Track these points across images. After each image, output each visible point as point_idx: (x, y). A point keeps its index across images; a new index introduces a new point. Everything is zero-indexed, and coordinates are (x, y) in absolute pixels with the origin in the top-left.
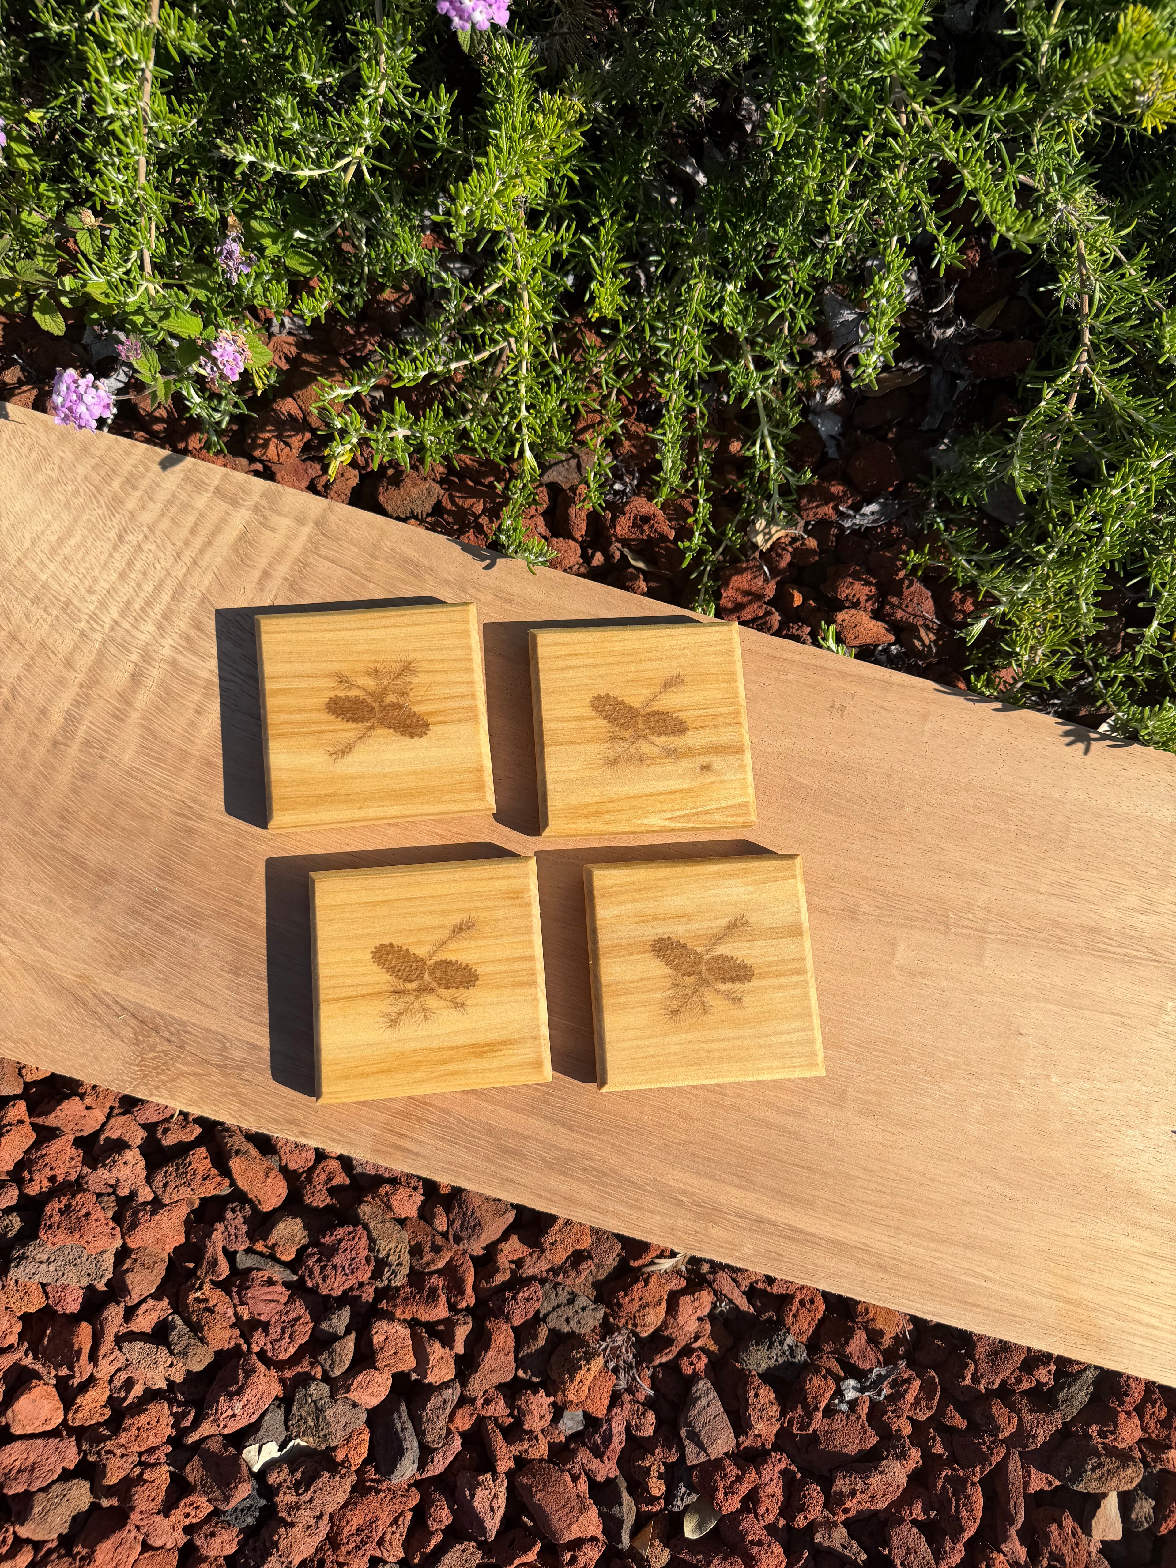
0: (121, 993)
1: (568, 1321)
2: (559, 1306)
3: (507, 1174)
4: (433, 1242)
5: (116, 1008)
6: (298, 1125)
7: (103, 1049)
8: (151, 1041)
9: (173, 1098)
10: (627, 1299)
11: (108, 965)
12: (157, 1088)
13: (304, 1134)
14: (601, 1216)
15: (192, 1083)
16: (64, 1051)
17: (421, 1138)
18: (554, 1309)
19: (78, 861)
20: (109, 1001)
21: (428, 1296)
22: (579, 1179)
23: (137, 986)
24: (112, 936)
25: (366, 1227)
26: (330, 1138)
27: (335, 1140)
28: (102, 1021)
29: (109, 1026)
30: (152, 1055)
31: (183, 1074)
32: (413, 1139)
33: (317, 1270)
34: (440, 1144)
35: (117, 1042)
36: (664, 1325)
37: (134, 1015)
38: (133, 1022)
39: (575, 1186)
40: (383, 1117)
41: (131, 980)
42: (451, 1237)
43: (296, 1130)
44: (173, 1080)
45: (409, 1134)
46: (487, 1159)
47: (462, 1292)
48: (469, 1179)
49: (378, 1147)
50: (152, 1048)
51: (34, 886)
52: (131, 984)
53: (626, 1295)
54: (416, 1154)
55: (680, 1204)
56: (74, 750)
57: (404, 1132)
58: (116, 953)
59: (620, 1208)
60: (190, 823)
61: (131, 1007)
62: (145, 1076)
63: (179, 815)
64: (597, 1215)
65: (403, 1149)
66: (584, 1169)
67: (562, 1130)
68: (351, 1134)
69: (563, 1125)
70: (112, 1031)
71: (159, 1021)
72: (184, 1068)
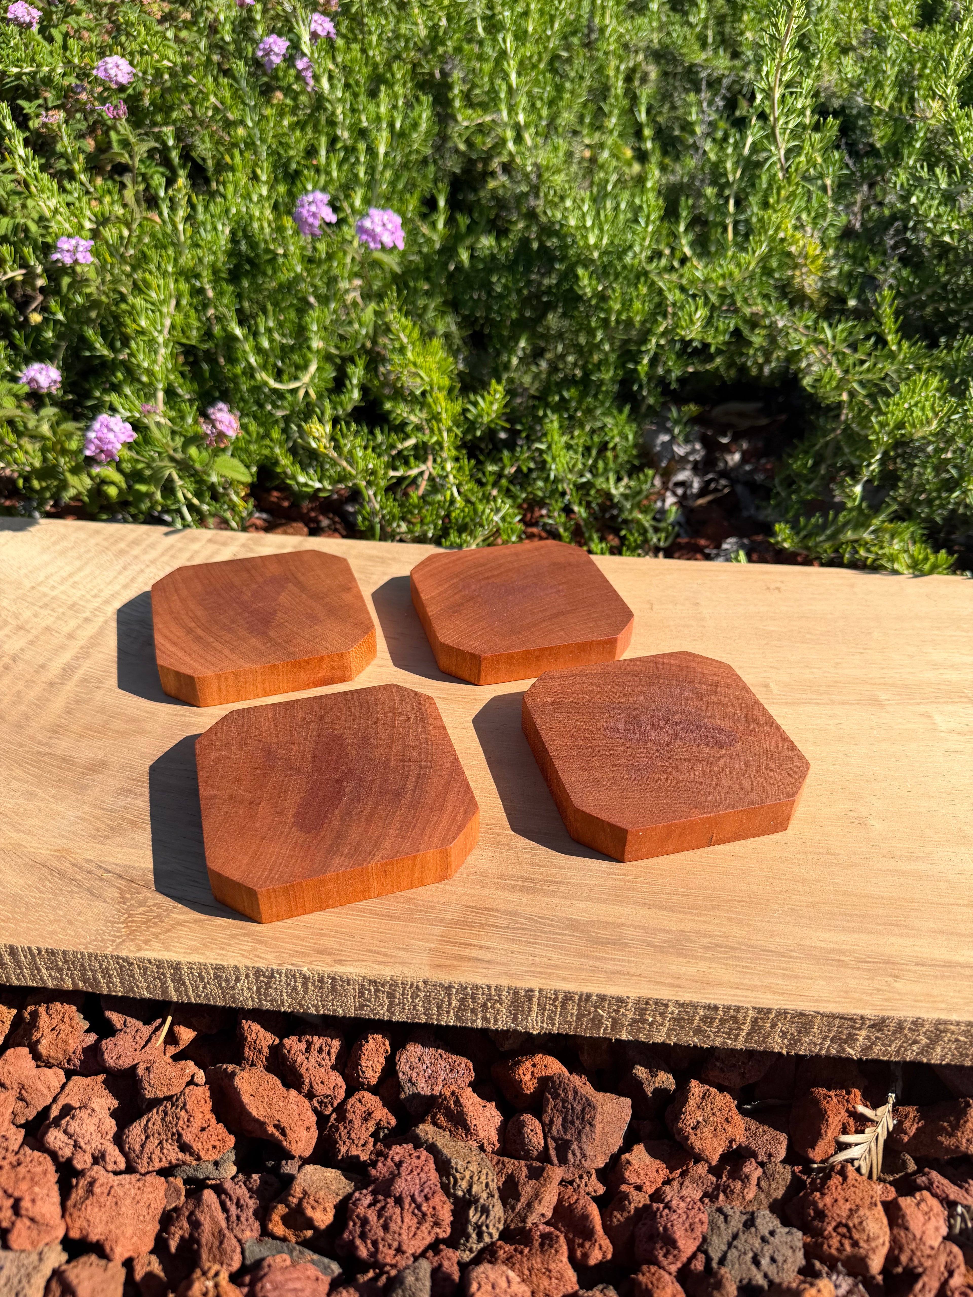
0: (107, 859)
1: (756, 1261)
2: (735, 1237)
3: (610, 967)
5: (100, 872)
6: (330, 954)
7: (79, 913)
8: (141, 897)
9: (167, 949)
10: (828, 1200)
11: (94, 837)
12: (147, 942)
13: (340, 962)
14: (749, 993)
15: (192, 931)
16: (30, 922)
17: (488, 944)
18: (730, 1245)
19: (67, 760)
20: (90, 867)
21: (542, 1245)
22: (704, 959)
23: (126, 850)
24: (99, 812)
26: (374, 962)
27: (381, 963)
28: (80, 886)
29: (88, 890)
30: (141, 910)
31: (179, 923)
32: (480, 947)
33: (372, 1215)
34: (515, 947)
35: (99, 903)
36: (896, 1246)
37: (120, 876)
38: (120, 883)
39: (703, 966)
40: (438, 930)
41: (119, 846)
43: (329, 959)
44: (168, 931)
45: (474, 942)
46: (580, 955)
47: (588, 1234)
48: (564, 979)
49: (439, 961)
50: (142, 903)
51: (15, 784)
52: (118, 849)
53: (823, 1195)
54: (489, 962)
55: (841, 964)
57: (467, 941)
58: (103, 826)
59: (768, 981)
61: (118, 870)
62: (132, 932)
64: (744, 993)
65: (470, 959)
66: (705, 947)
67: (661, 912)
68: (400, 953)
69: (660, 907)
70: (92, 894)
71: (151, 877)
72: (183, 917)
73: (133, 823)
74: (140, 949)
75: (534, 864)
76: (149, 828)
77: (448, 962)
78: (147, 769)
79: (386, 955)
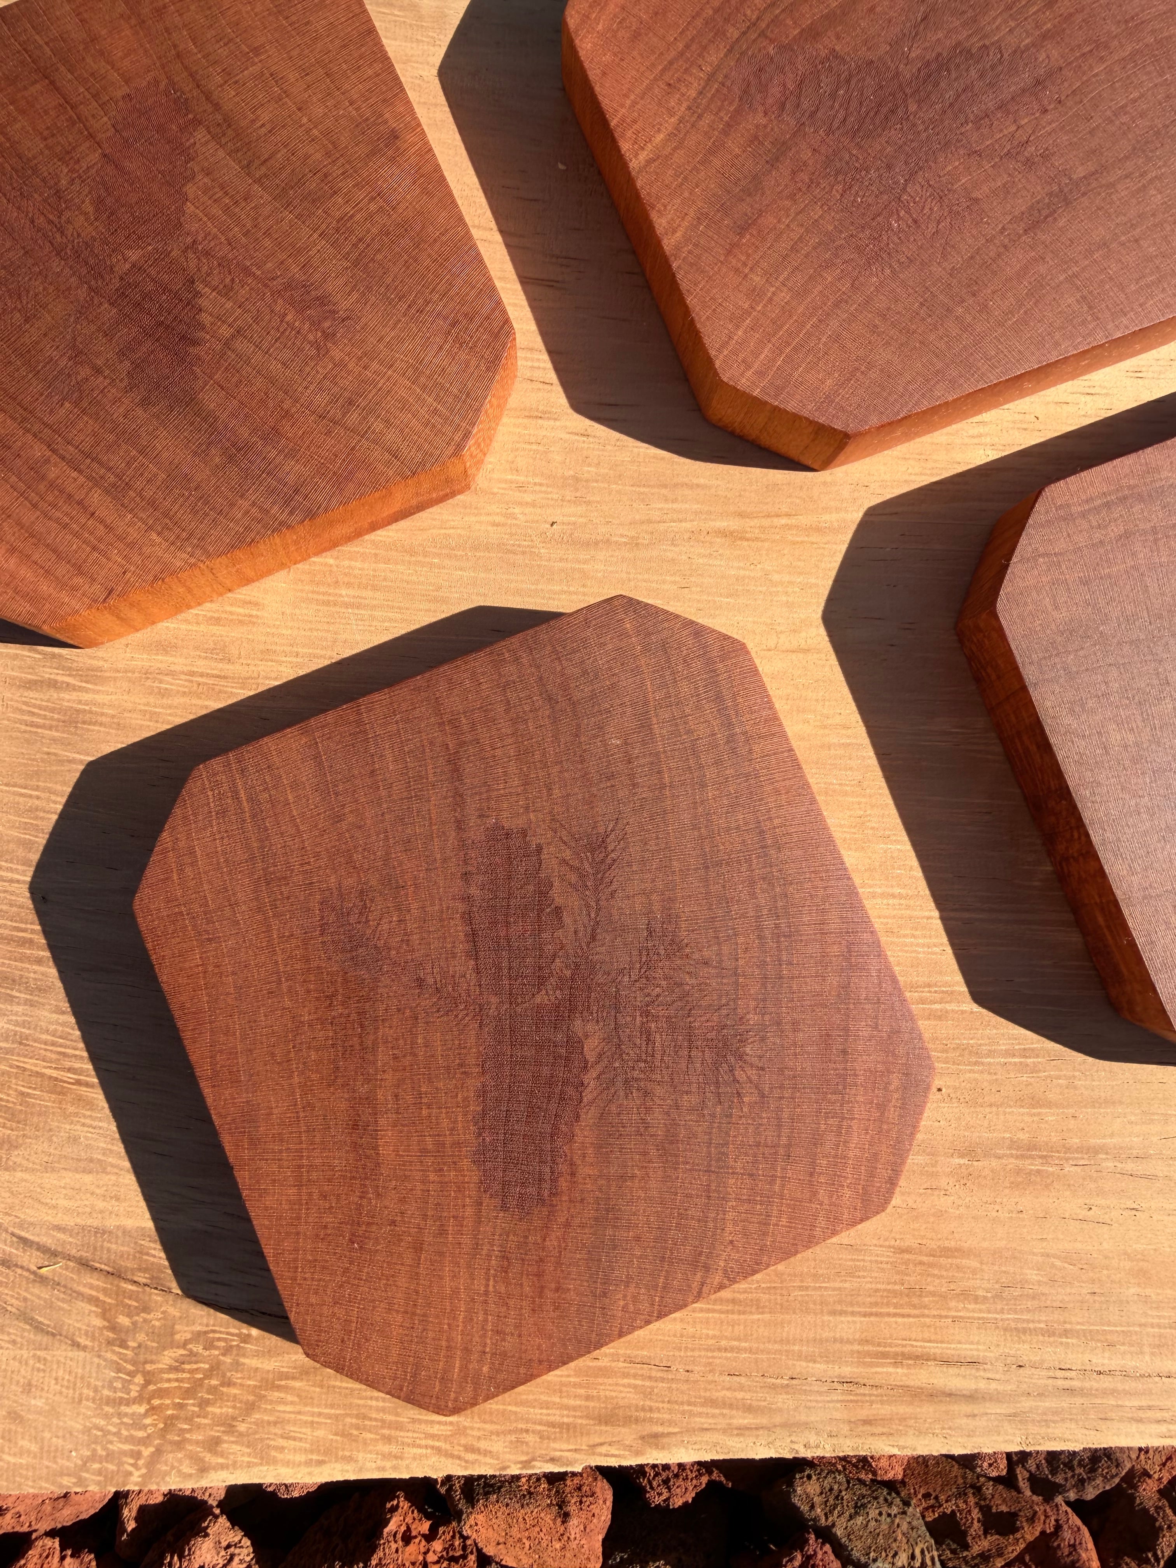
0: (30, 1214)
4: (985, 1510)
5: (30, 1259)
6: (628, 1421)
7: (28, 1388)
8: (155, 1319)
12: (213, 1445)
15: (304, 1398)
17: (967, 1350)
23: (69, 1178)
25: (826, 1535)
26: (728, 1430)
27: (742, 1431)
29: (25, 1317)
30: (168, 1357)
31: (269, 1382)
35: (61, 1352)
37: (84, 1264)
38: (89, 1284)
40: (848, 1327)
41: (48, 1167)
42: (1024, 1485)
43: (628, 1435)
44: (251, 1407)
45: (934, 1348)
46: (1163, 1349)
49: (864, 1413)
50: (165, 1337)
52: (50, 1180)
54: (971, 1397)
57: (919, 1347)
60: (68, 699)
61: (73, 1245)
62: (169, 1423)
63: (30, 685)
65: (933, 1395)
68: (782, 1400)
70: (38, 1328)
71: (158, 1255)
72: (270, 1365)
73: (56, 1087)
74: (204, 1470)
75: (1036, 1102)
76: (98, 1096)
77: (885, 1410)
78: (24, 898)
79: (749, 1409)
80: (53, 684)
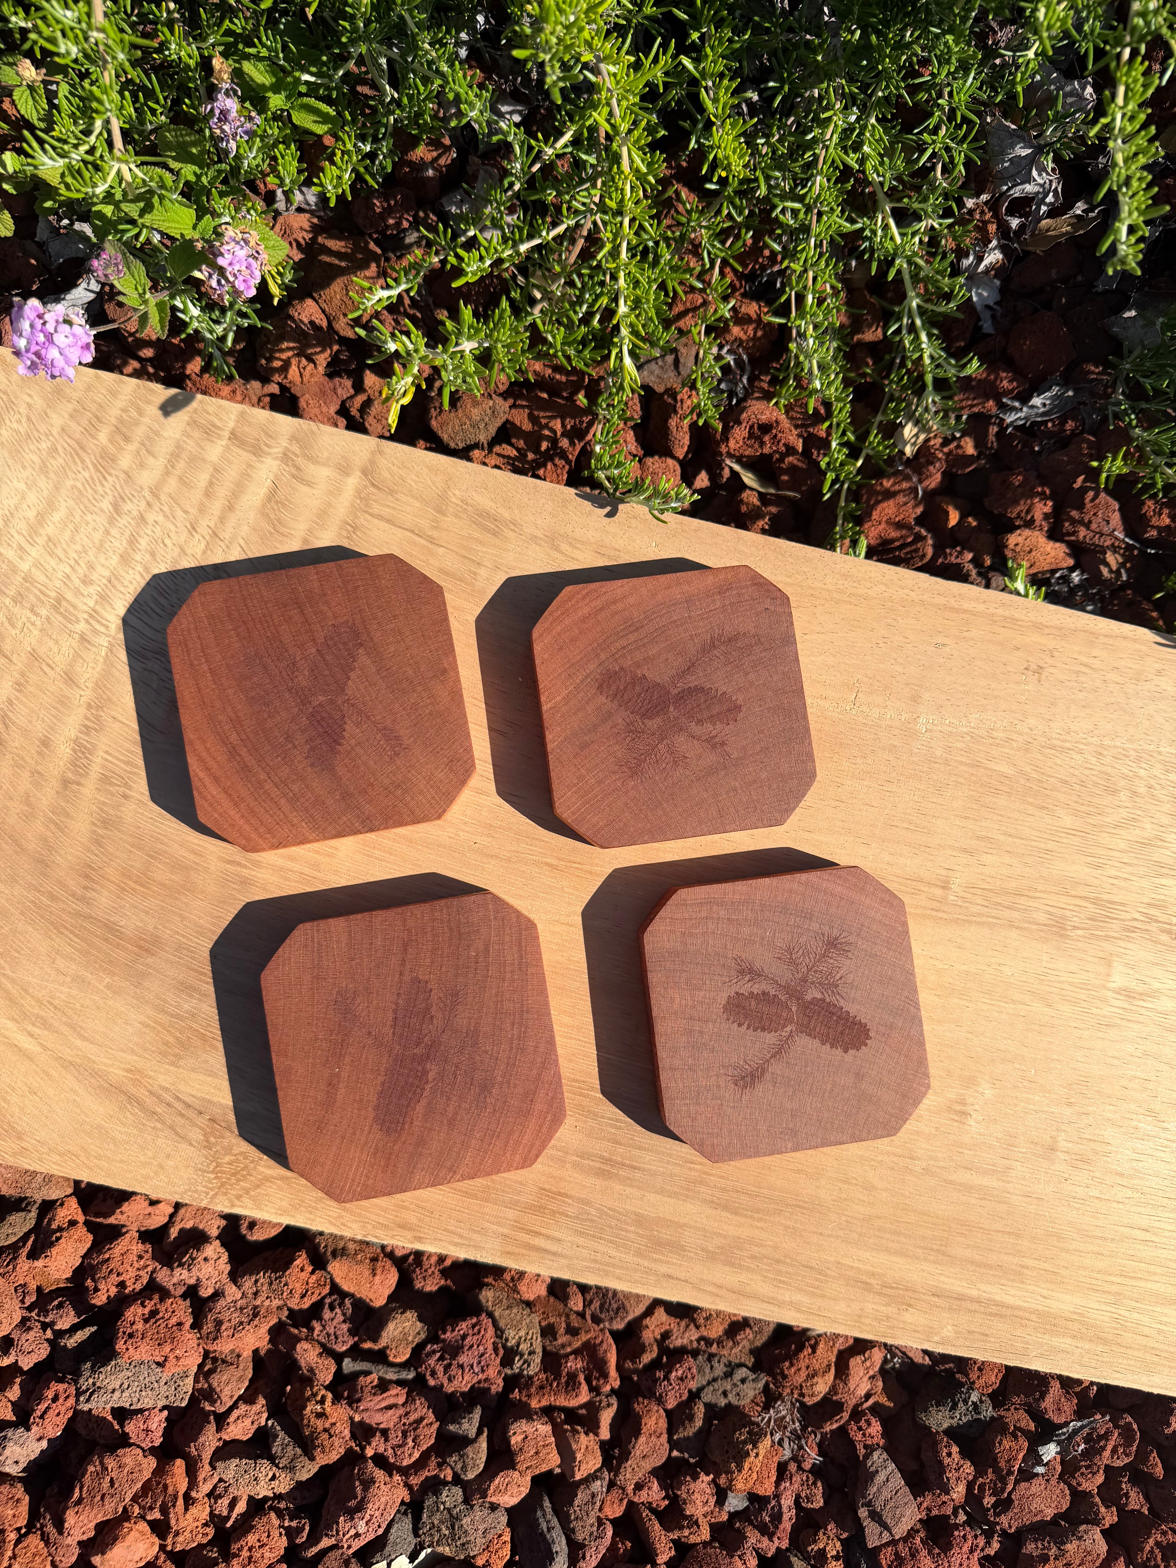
0: (182, 1087)
1: (725, 1394)
2: (715, 1380)
3: (663, 1269)
4: (568, 1325)
5: (179, 1106)
6: (410, 1229)
7: (169, 1156)
8: (226, 1142)
9: (259, 1208)
10: (793, 1370)
11: (164, 1054)
12: (239, 1197)
13: (419, 1239)
14: (776, 1309)
15: (280, 1188)
16: (121, 1161)
17: (557, 1235)
18: (709, 1383)
19: (111, 928)
20: (169, 1098)
21: (567, 1384)
22: (748, 1269)
23: (201, 1077)
24: (164, 1018)
25: (490, 1315)
26: (451, 1243)
27: (456, 1244)
28: (163, 1123)
29: (172, 1128)
30: (227, 1159)
31: (267, 1179)
32: (548, 1237)
33: (440, 1369)
34: (581, 1241)
35: (184, 1146)
36: (833, 1389)
37: (201, 1113)
38: (201, 1121)
39: (744, 1277)
40: (511, 1214)
41: (193, 1070)
42: (588, 1317)
43: (409, 1235)
44: (258, 1186)
45: (544, 1231)
46: (639, 1253)
47: (605, 1375)
48: (619, 1278)
49: (509, 1249)
50: (228, 1150)
51: (61, 963)
52: (193, 1075)
53: (792, 1365)
54: (554, 1254)
55: (867, 1287)
56: (89, 789)
57: (538, 1229)
58: (171, 1040)
59: (798, 1297)
60: (245, 872)
61: (197, 1104)
62: (223, 1185)
63: (230, 862)
64: (771, 1307)
65: (537, 1249)
66: (753, 1257)
67: (724, 1214)
68: (475, 1236)
69: (726, 1208)
70: (177, 1134)
71: (232, 1117)
72: (269, 1172)
73: (203, 1037)
74: (233, 1206)
75: (616, 1142)
76: (220, 1046)
77: (517, 1250)
78: (207, 955)
79: (461, 1237)
80: (239, 864)
